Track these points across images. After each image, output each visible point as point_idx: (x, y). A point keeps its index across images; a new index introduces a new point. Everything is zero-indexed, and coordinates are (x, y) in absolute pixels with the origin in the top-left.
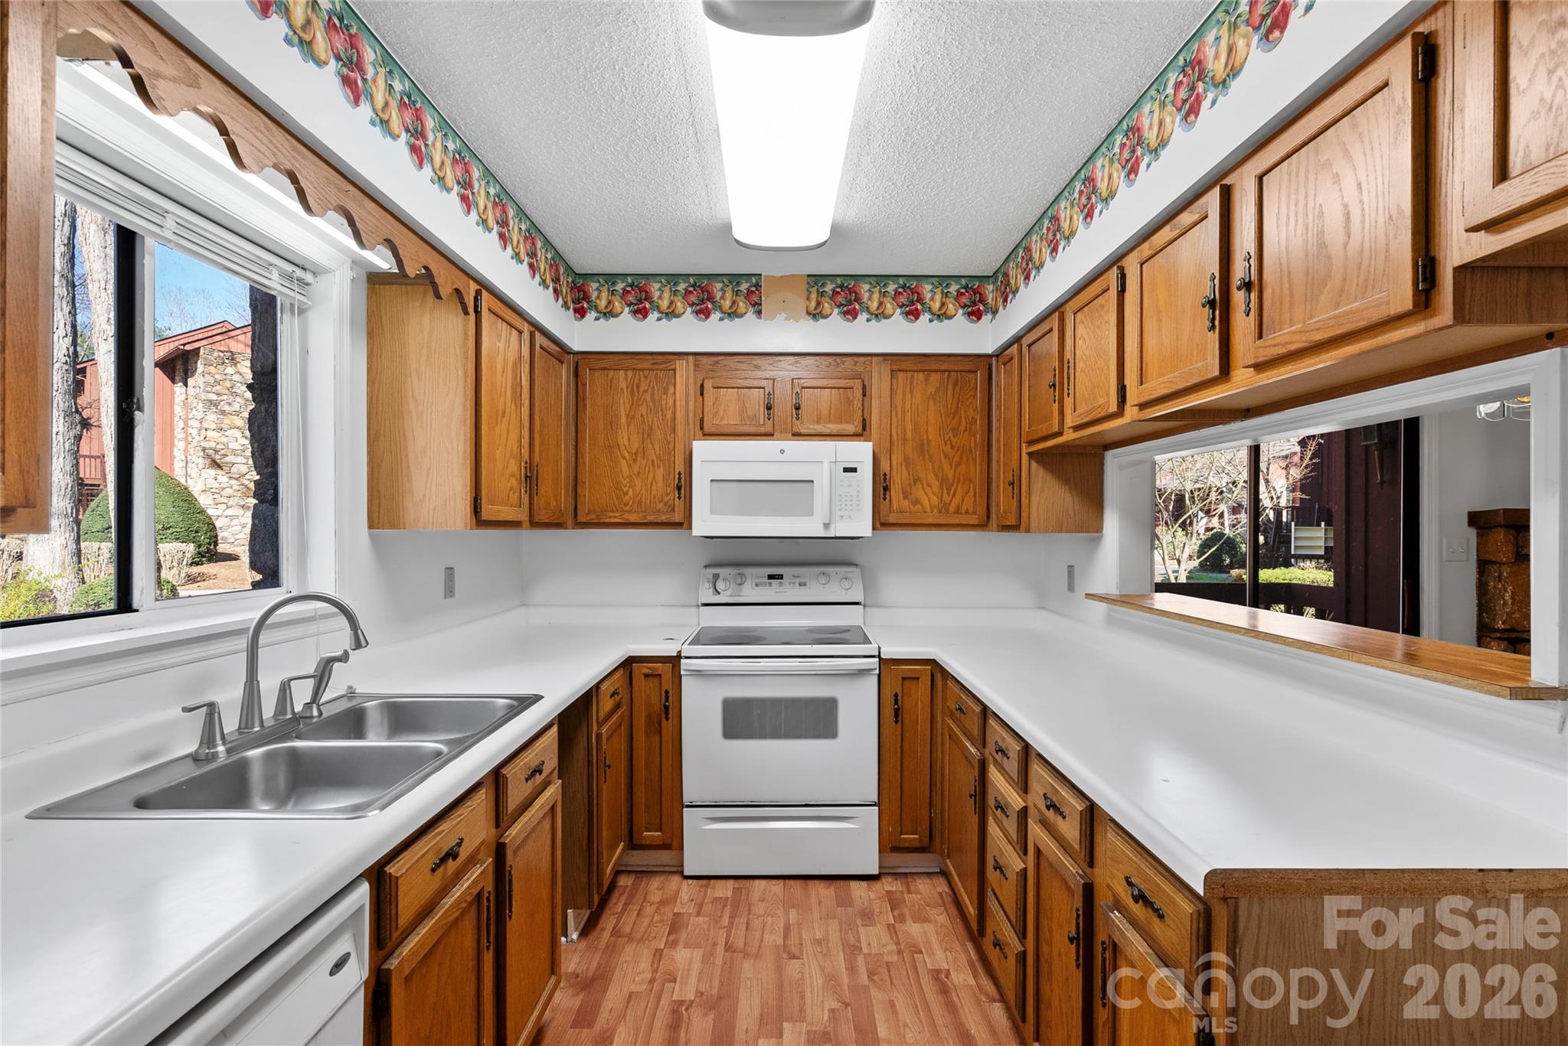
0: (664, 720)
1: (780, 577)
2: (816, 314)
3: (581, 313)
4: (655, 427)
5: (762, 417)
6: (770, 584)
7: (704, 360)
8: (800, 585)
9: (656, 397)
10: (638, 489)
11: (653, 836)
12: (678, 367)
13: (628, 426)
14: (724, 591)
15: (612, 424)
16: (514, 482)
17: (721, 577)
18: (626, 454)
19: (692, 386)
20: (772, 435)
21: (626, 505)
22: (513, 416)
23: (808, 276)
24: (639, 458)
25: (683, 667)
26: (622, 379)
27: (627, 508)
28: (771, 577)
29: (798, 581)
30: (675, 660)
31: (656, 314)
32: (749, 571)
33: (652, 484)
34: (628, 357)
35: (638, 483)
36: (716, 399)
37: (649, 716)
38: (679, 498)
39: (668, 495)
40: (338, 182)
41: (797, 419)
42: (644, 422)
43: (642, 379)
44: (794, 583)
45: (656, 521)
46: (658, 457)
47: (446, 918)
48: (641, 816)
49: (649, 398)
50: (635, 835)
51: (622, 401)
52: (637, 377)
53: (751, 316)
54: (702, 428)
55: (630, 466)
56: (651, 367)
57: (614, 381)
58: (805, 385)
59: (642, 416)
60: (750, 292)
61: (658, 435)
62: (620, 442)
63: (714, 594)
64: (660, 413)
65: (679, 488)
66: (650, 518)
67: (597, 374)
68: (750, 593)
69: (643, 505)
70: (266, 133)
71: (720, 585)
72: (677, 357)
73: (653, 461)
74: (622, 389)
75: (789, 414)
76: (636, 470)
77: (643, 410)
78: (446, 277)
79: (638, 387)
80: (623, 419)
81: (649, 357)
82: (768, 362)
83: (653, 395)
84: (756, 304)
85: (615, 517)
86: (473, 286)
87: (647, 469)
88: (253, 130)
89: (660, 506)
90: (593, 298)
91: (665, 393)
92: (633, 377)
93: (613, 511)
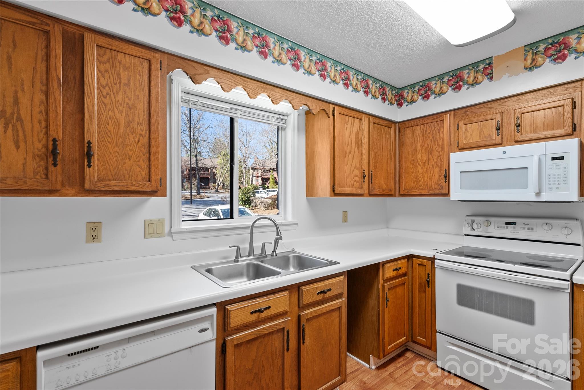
0: (427, 288)
1: (515, 224)
2: (531, 67)
3: (400, 105)
4: (434, 149)
5: (494, 135)
6: (507, 227)
7: (459, 112)
8: (528, 229)
9: (434, 135)
10: (426, 178)
11: (421, 340)
12: (445, 119)
13: (421, 151)
14: (478, 229)
15: (414, 150)
16: (357, 179)
17: (476, 222)
18: (421, 163)
19: (453, 126)
20: (501, 144)
21: (420, 186)
22: (356, 153)
23: (525, 46)
24: (426, 164)
25: (436, 264)
26: (418, 130)
27: (421, 188)
28: (507, 223)
29: (527, 227)
30: (432, 260)
31: (433, 96)
32: (492, 219)
33: (432, 176)
34: (421, 119)
35: (426, 175)
36: (466, 130)
37: (420, 284)
38: (446, 182)
39: (440, 180)
40: (262, 86)
41: (518, 132)
42: (429, 147)
43: (428, 128)
44: (524, 228)
45: (434, 193)
46: (436, 163)
47: (258, 332)
48: (416, 329)
49: (431, 136)
50: (414, 337)
51: (418, 139)
52: (425, 127)
53: (486, 81)
54: (458, 146)
55: (422, 168)
56: (432, 121)
57: (415, 131)
58: (523, 112)
59: (428, 145)
60: (485, 69)
61: (435, 153)
62: (418, 158)
63: (471, 230)
64: (436, 142)
65: (445, 177)
66: (431, 192)
67: (408, 129)
68: (493, 231)
69: (428, 186)
70: (233, 79)
71: (475, 226)
72: (443, 114)
73: (433, 165)
74: (419, 134)
75: (513, 130)
76: (425, 170)
77: (428, 142)
78: (316, 106)
79: (426, 131)
80: (419, 148)
81: (431, 117)
82: (499, 104)
83: (433, 134)
84: (489, 74)
85: (415, 192)
86: (332, 107)
87: (430, 169)
88: (228, 80)
89: (436, 186)
90: (406, 97)
91: (439, 132)
92: (424, 128)
93: (414, 189)
